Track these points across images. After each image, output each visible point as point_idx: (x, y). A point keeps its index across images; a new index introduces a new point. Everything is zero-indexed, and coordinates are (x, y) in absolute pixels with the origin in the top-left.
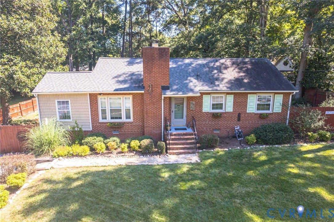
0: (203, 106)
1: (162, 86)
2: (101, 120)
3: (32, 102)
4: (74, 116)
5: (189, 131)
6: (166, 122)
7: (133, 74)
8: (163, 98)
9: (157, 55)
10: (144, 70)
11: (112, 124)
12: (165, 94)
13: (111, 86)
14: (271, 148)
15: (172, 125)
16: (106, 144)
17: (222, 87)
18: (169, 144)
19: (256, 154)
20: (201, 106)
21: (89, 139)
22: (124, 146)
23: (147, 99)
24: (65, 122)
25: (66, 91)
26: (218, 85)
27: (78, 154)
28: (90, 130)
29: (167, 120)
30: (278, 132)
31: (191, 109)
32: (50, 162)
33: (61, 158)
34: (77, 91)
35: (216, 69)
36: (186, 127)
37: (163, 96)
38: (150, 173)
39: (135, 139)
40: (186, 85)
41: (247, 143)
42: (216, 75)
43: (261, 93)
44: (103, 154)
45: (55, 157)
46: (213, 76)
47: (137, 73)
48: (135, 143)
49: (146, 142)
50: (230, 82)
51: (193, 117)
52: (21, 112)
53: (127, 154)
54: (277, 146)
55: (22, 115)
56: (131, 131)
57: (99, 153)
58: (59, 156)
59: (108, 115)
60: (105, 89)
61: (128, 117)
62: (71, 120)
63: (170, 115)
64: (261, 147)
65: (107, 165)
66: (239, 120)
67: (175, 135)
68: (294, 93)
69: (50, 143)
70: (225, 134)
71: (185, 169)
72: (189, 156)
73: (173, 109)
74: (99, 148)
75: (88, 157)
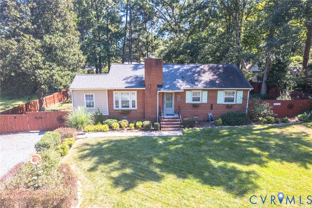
0: (186, 99)
1: (157, 85)
2: (115, 108)
3: (54, 96)
4: (96, 105)
5: (176, 116)
6: (160, 110)
7: (137, 77)
8: (158, 93)
9: (154, 64)
10: (145, 74)
11: (122, 111)
12: (160, 91)
13: (122, 85)
14: (232, 127)
15: (164, 112)
16: (119, 124)
17: (200, 86)
18: (162, 124)
19: (221, 131)
20: (185, 99)
21: (109, 121)
22: (132, 125)
23: (147, 94)
24: (91, 109)
25: (92, 87)
26: (197, 85)
27: (102, 130)
28: (107, 115)
29: (161, 108)
30: (238, 117)
31: (178, 101)
32: (83, 135)
33: (90, 132)
34: (99, 88)
35: (197, 73)
36: (174, 114)
37: (158, 92)
38: (150, 140)
39: (139, 121)
40: (175, 85)
41: (216, 124)
42: (196, 78)
43: (227, 90)
44: (117, 130)
45: (86, 132)
46: (194, 78)
47: (140, 76)
48: (139, 124)
49: (147, 123)
50: (206, 83)
51: (179, 107)
52: (46, 104)
53: (133, 130)
54: (236, 126)
55: (47, 107)
56: (136, 116)
57: (115, 130)
58: (89, 131)
59: (120, 105)
60: (118, 87)
61: (134, 106)
62: (94, 108)
63: (163, 105)
64: (225, 127)
65: (122, 136)
66: (212, 109)
67: (166, 118)
68: (251, 90)
69: (82, 123)
70: (201, 119)
71: (173, 139)
72: (176, 132)
73: (165, 100)
74: (115, 126)
75: (108, 132)
